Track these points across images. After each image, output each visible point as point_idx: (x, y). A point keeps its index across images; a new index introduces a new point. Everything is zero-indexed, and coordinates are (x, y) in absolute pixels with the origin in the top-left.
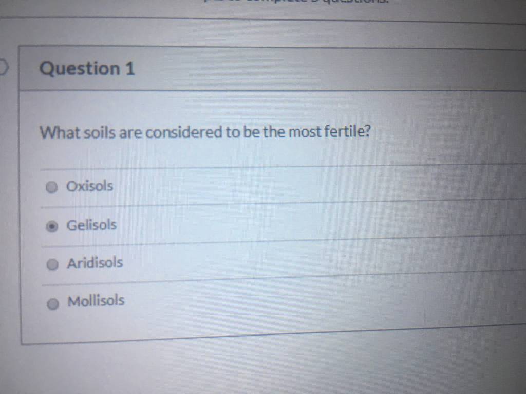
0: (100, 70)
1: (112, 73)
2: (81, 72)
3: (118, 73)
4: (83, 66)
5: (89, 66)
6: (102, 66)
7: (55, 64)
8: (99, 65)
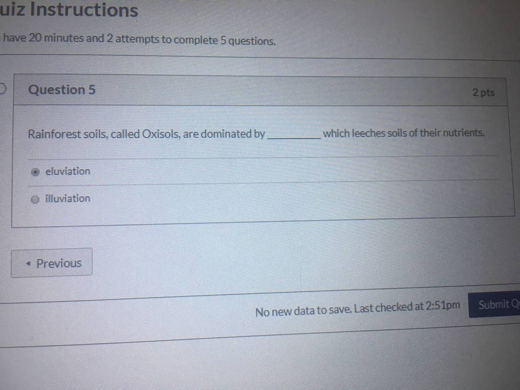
0: (71, 91)
1: (79, 93)
2: (57, 92)
3: (84, 93)
4: (59, 88)
5: (63, 88)
6: (72, 88)
7: (39, 87)
8: (70, 87)
